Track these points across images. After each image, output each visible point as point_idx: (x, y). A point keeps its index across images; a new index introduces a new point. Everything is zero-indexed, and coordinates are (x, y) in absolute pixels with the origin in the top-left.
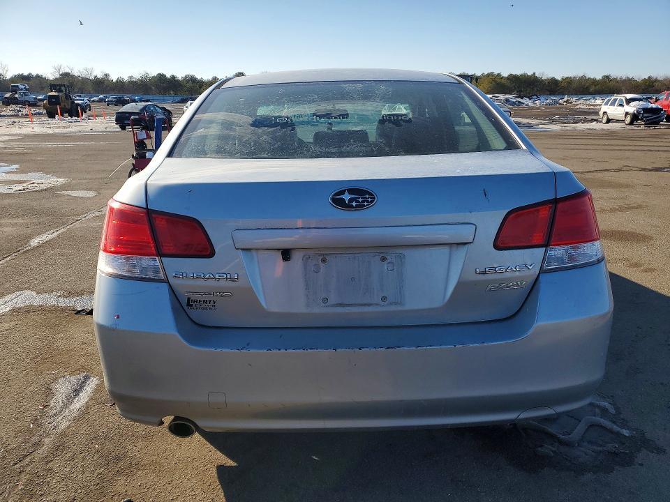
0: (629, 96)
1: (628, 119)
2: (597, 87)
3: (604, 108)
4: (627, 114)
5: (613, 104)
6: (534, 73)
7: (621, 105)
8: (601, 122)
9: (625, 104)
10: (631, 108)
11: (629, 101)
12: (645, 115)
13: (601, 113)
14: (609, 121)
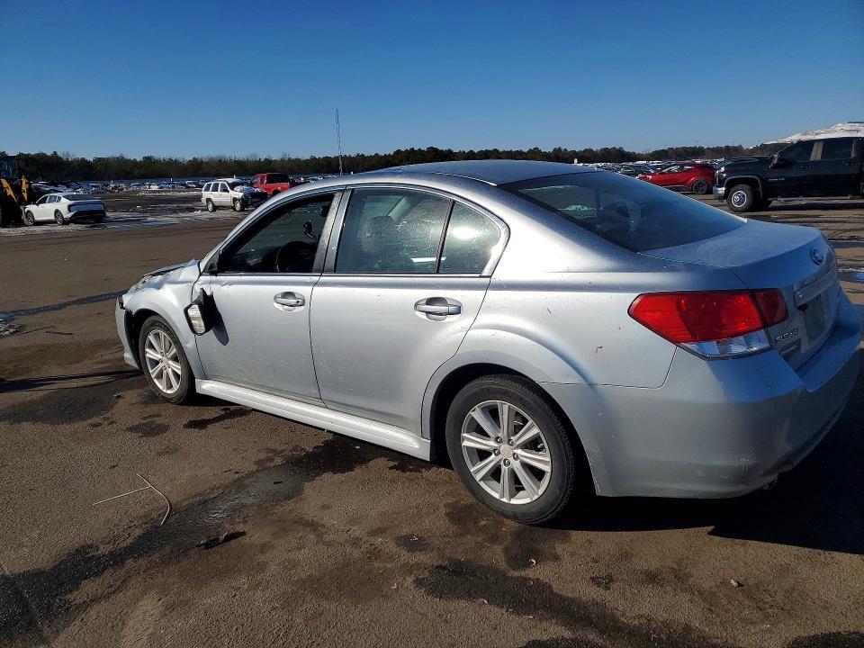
0: (230, 180)
1: (238, 206)
2: (142, 170)
3: (206, 195)
4: (235, 200)
5: (215, 189)
6: (55, 153)
7: (226, 191)
8: (207, 210)
9: (229, 189)
10: (238, 193)
11: (233, 186)
12: (254, 200)
13: (204, 200)
14: (215, 208)
